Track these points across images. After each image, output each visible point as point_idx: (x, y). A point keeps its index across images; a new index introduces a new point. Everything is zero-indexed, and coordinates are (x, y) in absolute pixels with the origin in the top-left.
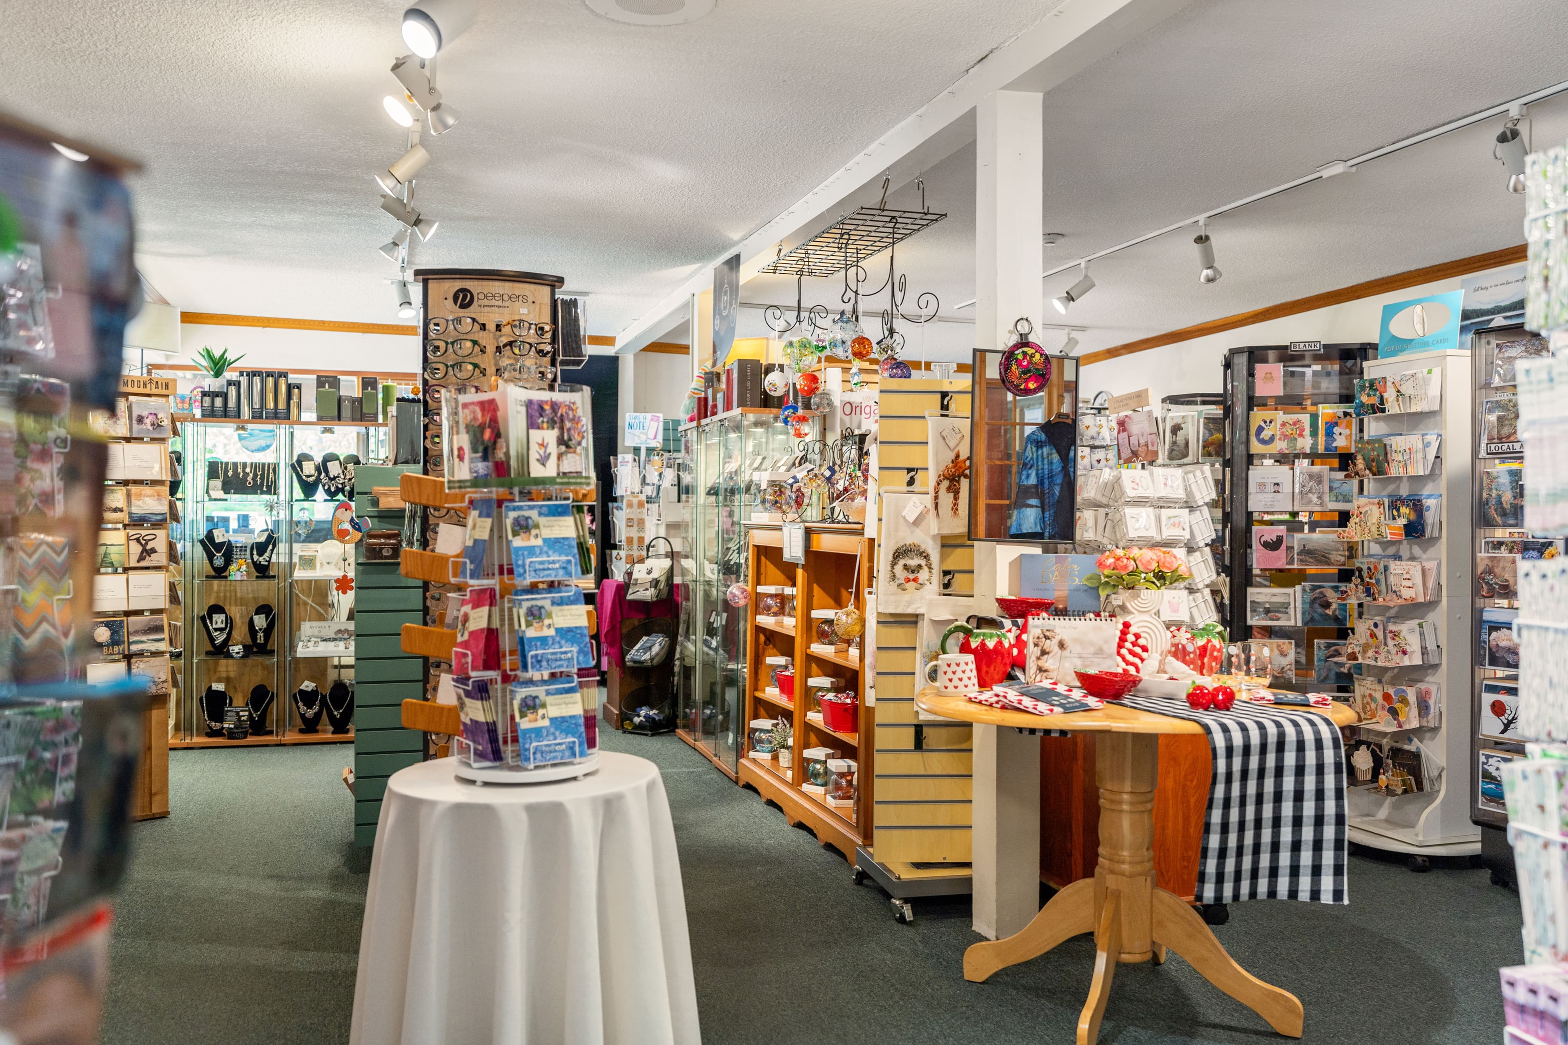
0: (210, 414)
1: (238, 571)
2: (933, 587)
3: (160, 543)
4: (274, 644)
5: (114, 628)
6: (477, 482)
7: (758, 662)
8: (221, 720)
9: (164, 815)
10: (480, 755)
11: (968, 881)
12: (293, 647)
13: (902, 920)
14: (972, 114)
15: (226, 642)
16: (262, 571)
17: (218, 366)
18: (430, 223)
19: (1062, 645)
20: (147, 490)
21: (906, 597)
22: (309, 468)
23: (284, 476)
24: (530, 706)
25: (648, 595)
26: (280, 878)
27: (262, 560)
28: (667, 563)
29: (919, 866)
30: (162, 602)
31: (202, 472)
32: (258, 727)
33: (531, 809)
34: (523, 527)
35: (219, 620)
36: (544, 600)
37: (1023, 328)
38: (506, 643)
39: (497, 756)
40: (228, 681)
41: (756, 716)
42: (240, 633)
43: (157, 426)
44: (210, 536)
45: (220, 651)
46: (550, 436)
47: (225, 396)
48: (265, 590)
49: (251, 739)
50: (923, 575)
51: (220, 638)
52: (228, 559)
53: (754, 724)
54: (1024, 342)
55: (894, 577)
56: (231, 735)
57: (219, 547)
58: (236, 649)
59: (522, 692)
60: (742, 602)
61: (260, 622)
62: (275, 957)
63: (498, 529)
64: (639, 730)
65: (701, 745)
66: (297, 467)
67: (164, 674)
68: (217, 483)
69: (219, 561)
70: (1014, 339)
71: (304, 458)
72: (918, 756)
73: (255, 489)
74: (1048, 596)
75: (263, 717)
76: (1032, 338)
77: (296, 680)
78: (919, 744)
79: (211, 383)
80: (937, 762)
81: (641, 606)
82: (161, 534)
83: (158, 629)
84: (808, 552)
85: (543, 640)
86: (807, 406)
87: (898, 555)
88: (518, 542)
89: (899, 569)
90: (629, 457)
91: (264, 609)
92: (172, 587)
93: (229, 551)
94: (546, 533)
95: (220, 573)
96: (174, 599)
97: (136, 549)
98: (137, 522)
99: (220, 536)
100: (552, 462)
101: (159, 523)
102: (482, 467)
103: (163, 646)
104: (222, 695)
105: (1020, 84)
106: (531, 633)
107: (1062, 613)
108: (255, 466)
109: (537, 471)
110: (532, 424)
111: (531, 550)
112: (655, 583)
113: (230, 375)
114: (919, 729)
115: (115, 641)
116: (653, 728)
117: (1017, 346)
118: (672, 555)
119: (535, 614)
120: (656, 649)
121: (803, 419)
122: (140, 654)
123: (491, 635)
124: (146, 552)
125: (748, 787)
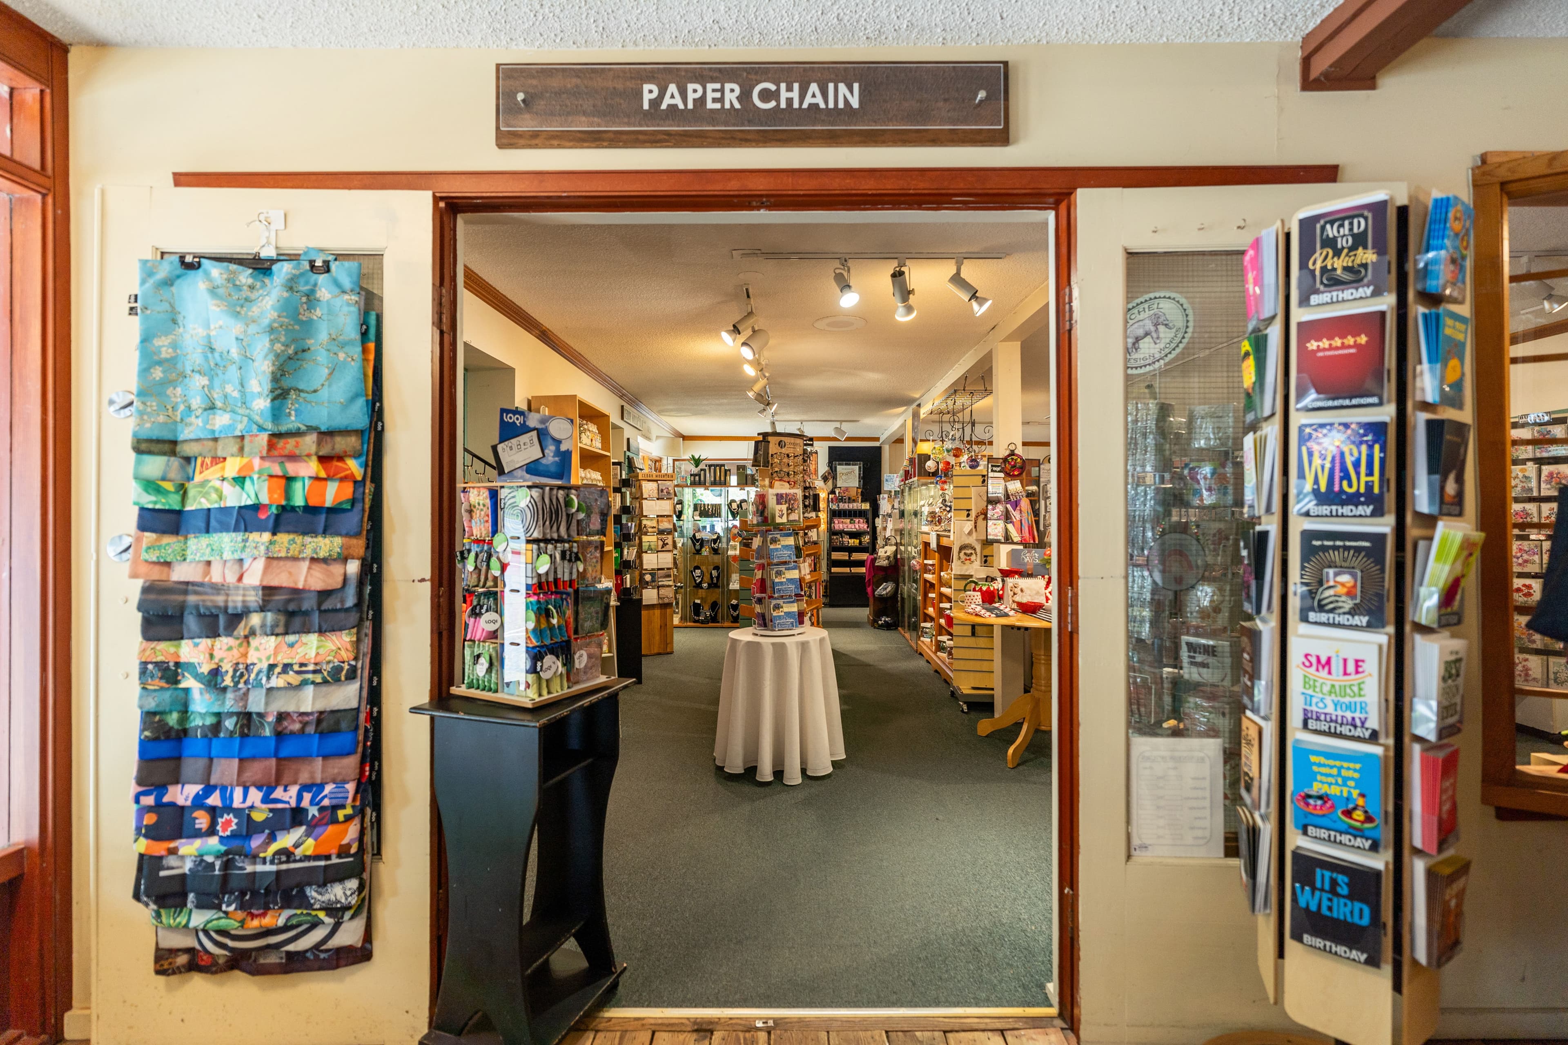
0: (694, 484)
1: (705, 551)
2: (977, 564)
3: (669, 541)
4: (720, 584)
5: (653, 575)
6: (758, 525)
7: (925, 595)
8: (698, 616)
9: (672, 653)
10: (760, 625)
11: (992, 696)
12: (728, 585)
13: (962, 711)
14: (990, 352)
15: (701, 582)
16: (715, 551)
17: (697, 462)
18: (773, 404)
19: (1022, 590)
20: (665, 519)
21: (965, 567)
22: (734, 506)
23: (724, 510)
24: (777, 607)
25: (885, 563)
26: (711, 679)
27: (715, 546)
28: (894, 548)
29: (974, 688)
30: (671, 565)
31: (691, 509)
32: (714, 619)
33: (773, 644)
34: (774, 541)
35: (698, 572)
36: (782, 568)
37: (1012, 447)
38: (768, 583)
39: (765, 625)
40: (702, 599)
41: (925, 621)
42: (707, 578)
43: (668, 493)
44: (694, 536)
45: (699, 586)
46: (784, 507)
47: (699, 475)
48: (717, 559)
49: (711, 625)
50: (973, 557)
51: (699, 580)
52: (702, 546)
53: (923, 625)
54: (1012, 453)
55: (959, 558)
56: (702, 622)
57: (698, 540)
58: (705, 585)
59: (774, 602)
60: (918, 568)
61: (715, 573)
62: (703, 706)
63: (764, 541)
64: (881, 627)
65: (907, 635)
66: (729, 505)
67: (671, 595)
68: (697, 513)
69: (698, 547)
70: (1008, 453)
71: (733, 501)
72: (973, 639)
73: (713, 515)
74: (1022, 568)
75: (716, 615)
76: (1016, 452)
77: (729, 600)
78: (973, 634)
79: (695, 470)
80: (982, 642)
81: (881, 568)
82: (670, 537)
83: (669, 576)
84: (938, 545)
85: (781, 583)
86: (946, 476)
87: (962, 548)
88: (772, 547)
89: (962, 554)
90: (886, 496)
91: (716, 568)
92: (675, 559)
93: (702, 542)
94: (783, 543)
95: (698, 552)
96: (675, 563)
97: (661, 543)
98: (661, 532)
99: (698, 536)
100: (785, 516)
101: (669, 532)
102: (760, 519)
103: (671, 583)
104: (699, 605)
105: (1010, 338)
106: (777, 580)
107: (1030, 575)
108: (712, 505)
109: (778, 520)
110: (779, 503)
111: (777, 550)
112: (888, 558)
113: (702, 466)
114: (973, 627)
115: (653, 581)
116: (888, 627)
117: (1009, 456)
118: (896, 544)
119: (779, 573)
120: (889, 589)
121: (945, 482)
122: (663, 586)
123: (763, 581)
124: (665, 545)
125: (921, 654)
